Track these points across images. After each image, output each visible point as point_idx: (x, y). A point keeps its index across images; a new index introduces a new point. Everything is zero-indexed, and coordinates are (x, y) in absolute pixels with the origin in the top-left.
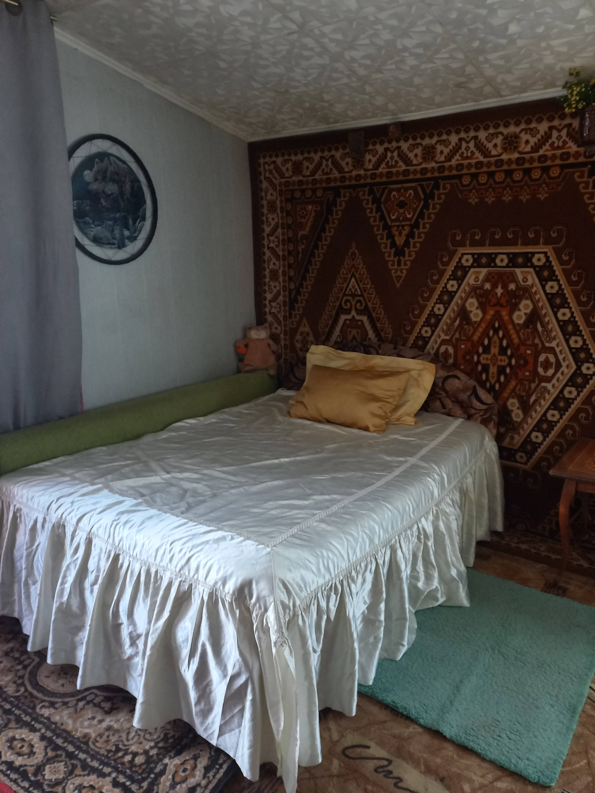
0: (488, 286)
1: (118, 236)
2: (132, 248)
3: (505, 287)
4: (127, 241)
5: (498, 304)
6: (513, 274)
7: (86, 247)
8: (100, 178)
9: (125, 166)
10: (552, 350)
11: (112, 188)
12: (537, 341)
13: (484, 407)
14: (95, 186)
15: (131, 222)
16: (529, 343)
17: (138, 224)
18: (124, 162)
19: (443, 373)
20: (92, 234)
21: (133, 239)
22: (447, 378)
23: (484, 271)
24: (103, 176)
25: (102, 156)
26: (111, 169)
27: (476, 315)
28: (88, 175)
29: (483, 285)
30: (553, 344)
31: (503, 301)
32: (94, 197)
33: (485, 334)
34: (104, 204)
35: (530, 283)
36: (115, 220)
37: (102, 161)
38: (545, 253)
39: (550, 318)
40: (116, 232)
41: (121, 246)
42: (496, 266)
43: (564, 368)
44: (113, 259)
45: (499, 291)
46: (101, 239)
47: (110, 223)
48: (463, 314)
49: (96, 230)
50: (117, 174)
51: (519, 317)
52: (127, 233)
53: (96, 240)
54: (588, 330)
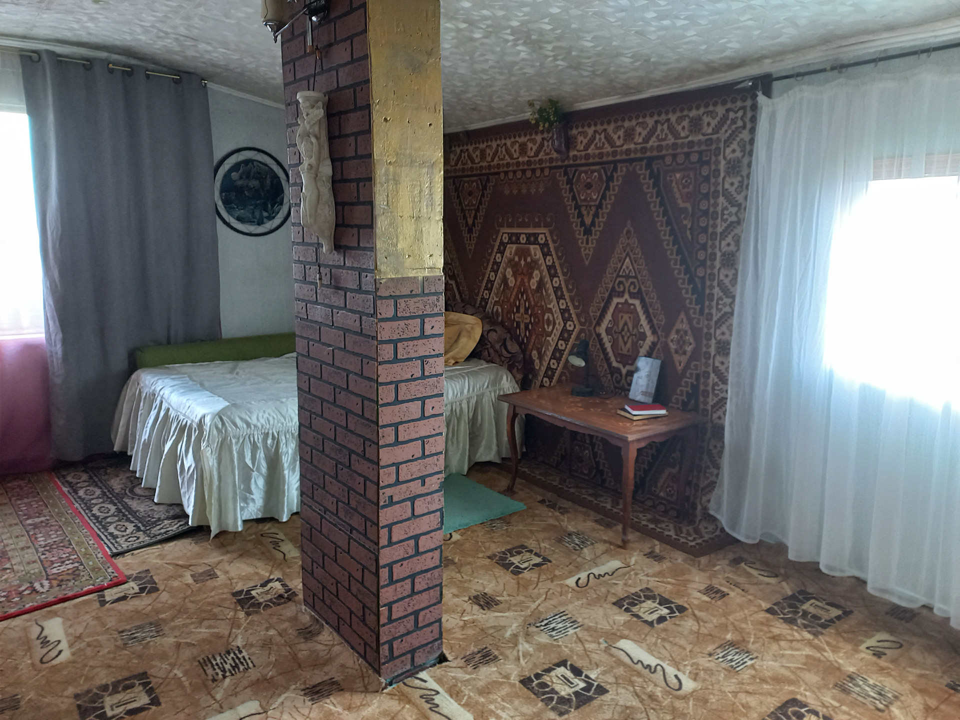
0: (517, 259)
1: (258, 216)
2: (269, 225)
3: (525, 260)
4: (265, 220)
5: (522, 273)
6: (529, 250)
7: (232, 224)
8: (244, 177)
9: (267, 168)
10: (550, 310)
11: (254, 183)
12: (543, 303)
13: (509, 355)
14: (240, 183)
15: (269, 206)
16: (539, 304)
17: (276, 208)
18: (266, 165)
19: (487, 327)
20: (236, 215)
21: (271, 218)
22: (489, 331)
23: (514, 246)
24: (247, 175)
25: (247, 162)
26: (254, 170)
27: (511, 282)
28: (235, 175)
29: (514, 259)
30: (551, 306)
31: (525, 271)
32: (240, 190)
33: (517, 297)
34: (247, 194)
35: (537, 257)
36: (256, 206)
37: (247, 165)
38: (545, 234)
39: (549, 285)
40: (256, 213)
41: (260, 223)
42: (520, 243)
43: (557, 326)
44: (253, 232)
45: (523, 262)
46: (243, 218)
47: (252, 207)
48: (505, 280)
49: (238, 213)
50: (259, 173)
51: (534, 284)
52: (265, 214)
53: (239, 219)
54: (568, 294)
